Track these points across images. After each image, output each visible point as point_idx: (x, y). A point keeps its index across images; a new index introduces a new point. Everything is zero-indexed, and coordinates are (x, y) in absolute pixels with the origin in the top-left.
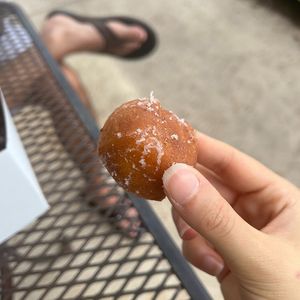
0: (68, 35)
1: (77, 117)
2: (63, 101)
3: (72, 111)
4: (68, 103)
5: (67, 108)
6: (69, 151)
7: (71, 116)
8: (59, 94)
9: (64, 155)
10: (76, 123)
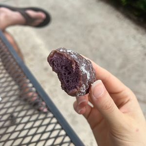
0: (7, 17)
1: (12, 57)
2: (6, 50)
3: (10, 54)
4: (8, 51)
5: (8, 53)
6: (9, 73)
7: (10, 56)
8: (4, 47)
9: (7, 75)
10: (12, 60)
